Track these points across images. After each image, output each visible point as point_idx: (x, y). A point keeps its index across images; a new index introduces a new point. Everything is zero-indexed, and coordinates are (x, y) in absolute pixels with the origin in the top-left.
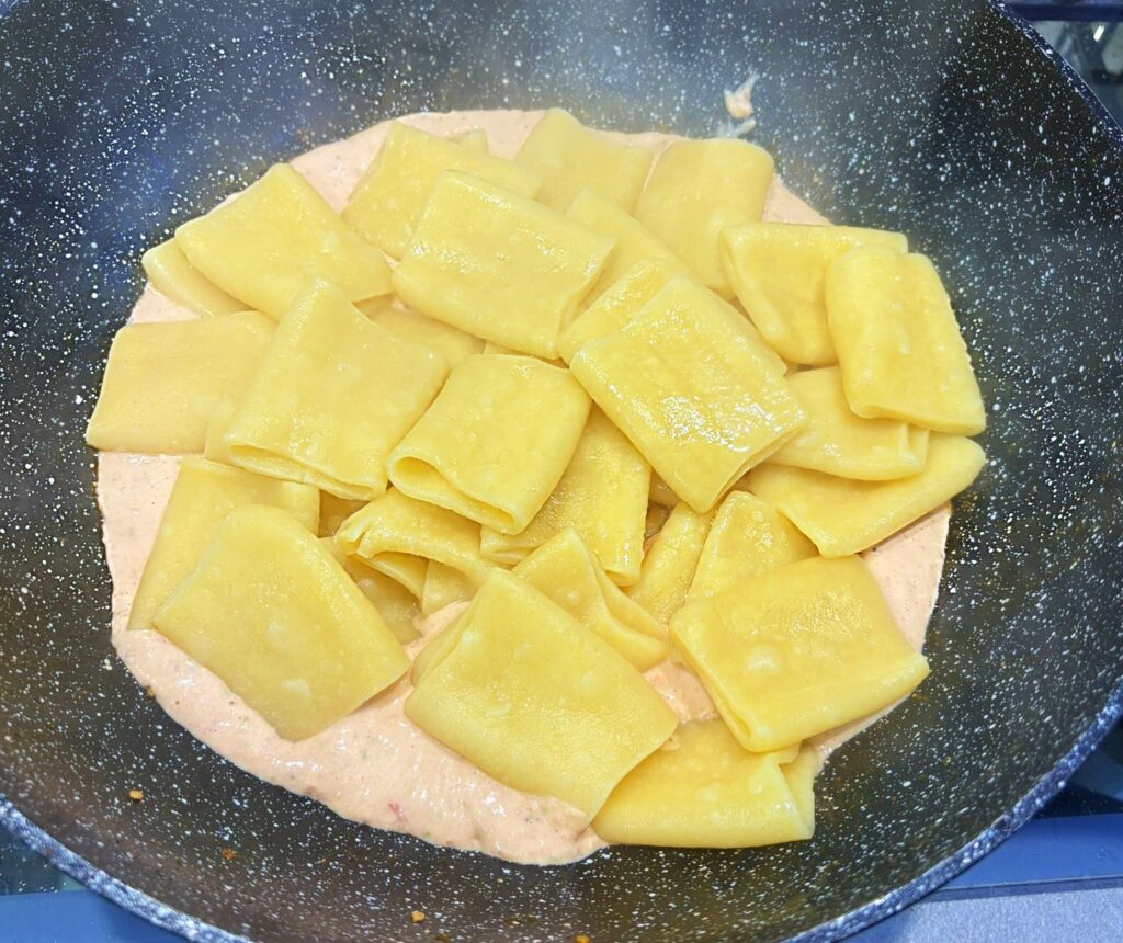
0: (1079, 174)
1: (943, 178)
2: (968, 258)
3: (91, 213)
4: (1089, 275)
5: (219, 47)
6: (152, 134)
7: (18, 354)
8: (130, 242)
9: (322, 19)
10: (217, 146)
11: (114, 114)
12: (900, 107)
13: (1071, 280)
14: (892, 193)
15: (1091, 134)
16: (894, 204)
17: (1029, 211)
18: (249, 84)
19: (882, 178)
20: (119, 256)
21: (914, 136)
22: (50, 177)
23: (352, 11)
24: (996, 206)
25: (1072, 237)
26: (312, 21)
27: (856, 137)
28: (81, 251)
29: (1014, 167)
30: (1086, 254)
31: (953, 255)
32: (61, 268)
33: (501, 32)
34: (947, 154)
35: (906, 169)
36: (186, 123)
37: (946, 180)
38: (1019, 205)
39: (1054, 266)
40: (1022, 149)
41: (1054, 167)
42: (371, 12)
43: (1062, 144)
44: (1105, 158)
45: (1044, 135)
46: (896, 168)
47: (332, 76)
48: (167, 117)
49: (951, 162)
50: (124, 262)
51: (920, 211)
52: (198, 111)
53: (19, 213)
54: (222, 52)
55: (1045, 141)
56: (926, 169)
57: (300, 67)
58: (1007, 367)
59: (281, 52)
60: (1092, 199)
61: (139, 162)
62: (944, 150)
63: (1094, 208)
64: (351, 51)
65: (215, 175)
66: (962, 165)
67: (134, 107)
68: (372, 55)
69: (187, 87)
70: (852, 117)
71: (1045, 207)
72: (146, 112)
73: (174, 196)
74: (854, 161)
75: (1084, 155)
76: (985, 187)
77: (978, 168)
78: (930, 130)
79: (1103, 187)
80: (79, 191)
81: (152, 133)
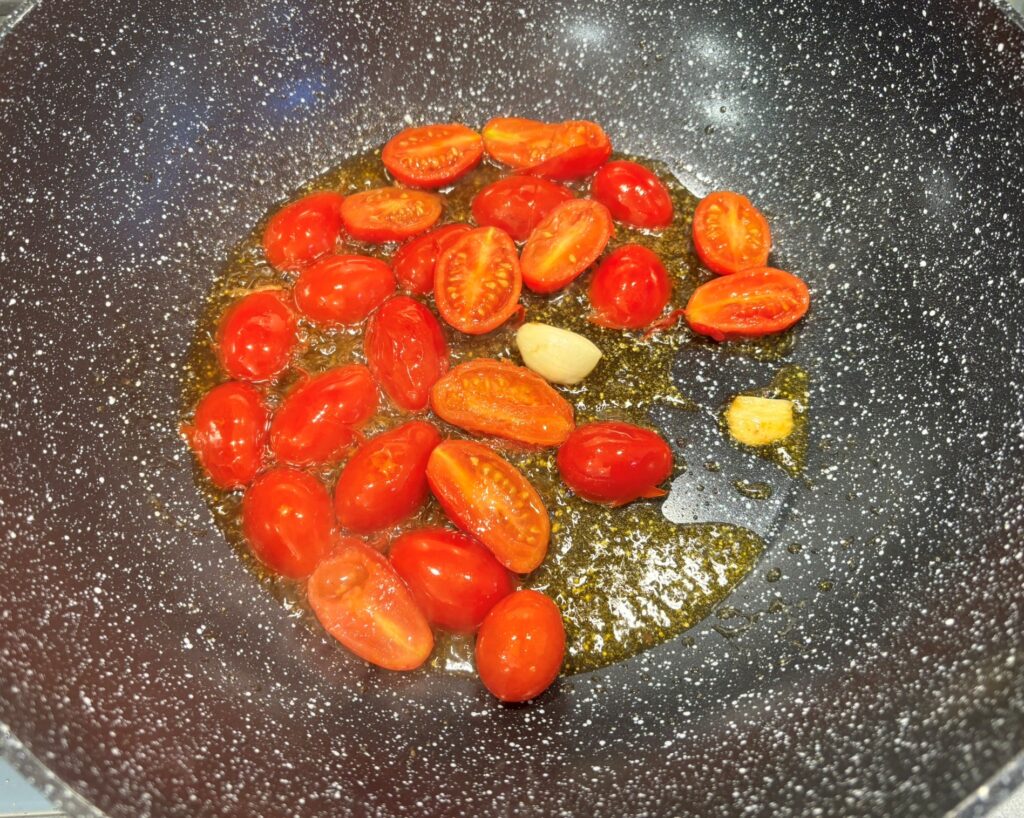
0: (969, 47)
1: (833, 73)
2: (869, 139)
3: (90, 231)
4: (994, 132)
5: (178, 64)
6: (133, 152)
7: (50, 370)
8: (130, 251)
9: (263, 26)
10: (192, 154)
11: (96, 138)
12: (782, 18)
13: (978, 140)
14: (785, 96)
15: (978, 9)
16: (790, 104)
17: (923, 87)
18: (210, 93)
19: (774, 84)
20: (123, 265)
21: (800, 41)
22: (48, 205)
23: (289, 14)
24: (889, 88)
25: (971, 101)
26: (255, 30)
27: (746, 51)
28: (88, 266)
29: (902, 51)
30: (989, 115)
31: (854, 138)
32: (74, 286)
33: (419, 13)
34: (834, 50)
35: (796, 71)
36: (161, 136)
37: (837, 74)
38: (912, 83)
39: (958, 130)
40: (908, 34)
41: (943, 45)
42: (304, 12)
43: (948, 23)
44: (995, 28)
45: (928, 18)
46: (787, 73)
47: (280, 75)
48: (144, 135)
49: (839, 57)
50: (129, 269)
51: (815, 106)
52: (170, 125)
53: (27, 241)
54: (181, 68)
55: (930, 23)
56: (815, 68)
57: (251, 71)
58: (927, 227)
59: (232, 61)
60: (987, 65)
61: (126, 177)
62: (832, 48)
63: (990, 73)
64: (293, 51)
65: (194, 179)
66: (851, 58)
67: (113, 129)
68: (312, 51)
69: (155, 105)
70: (740, 34)
71: (939, 80)
72: (124, 132)
73: (162, 204)
74: (747, 73)
75: (973, 28)
76: (875, 73)
77: (866, 59)
78: (815, 33)
79: (997, 54)
80: (77, 213)
81: (134, 149)
